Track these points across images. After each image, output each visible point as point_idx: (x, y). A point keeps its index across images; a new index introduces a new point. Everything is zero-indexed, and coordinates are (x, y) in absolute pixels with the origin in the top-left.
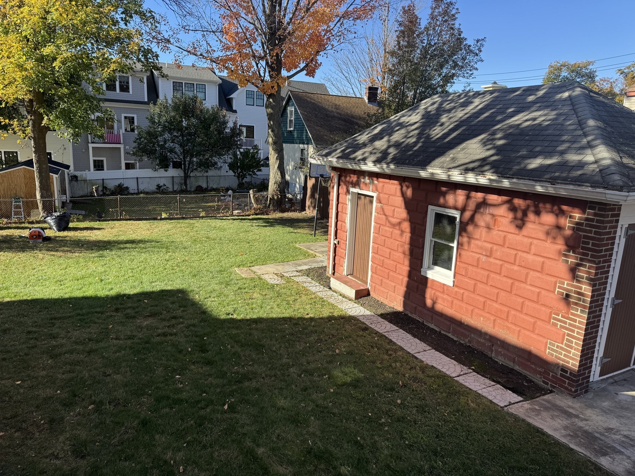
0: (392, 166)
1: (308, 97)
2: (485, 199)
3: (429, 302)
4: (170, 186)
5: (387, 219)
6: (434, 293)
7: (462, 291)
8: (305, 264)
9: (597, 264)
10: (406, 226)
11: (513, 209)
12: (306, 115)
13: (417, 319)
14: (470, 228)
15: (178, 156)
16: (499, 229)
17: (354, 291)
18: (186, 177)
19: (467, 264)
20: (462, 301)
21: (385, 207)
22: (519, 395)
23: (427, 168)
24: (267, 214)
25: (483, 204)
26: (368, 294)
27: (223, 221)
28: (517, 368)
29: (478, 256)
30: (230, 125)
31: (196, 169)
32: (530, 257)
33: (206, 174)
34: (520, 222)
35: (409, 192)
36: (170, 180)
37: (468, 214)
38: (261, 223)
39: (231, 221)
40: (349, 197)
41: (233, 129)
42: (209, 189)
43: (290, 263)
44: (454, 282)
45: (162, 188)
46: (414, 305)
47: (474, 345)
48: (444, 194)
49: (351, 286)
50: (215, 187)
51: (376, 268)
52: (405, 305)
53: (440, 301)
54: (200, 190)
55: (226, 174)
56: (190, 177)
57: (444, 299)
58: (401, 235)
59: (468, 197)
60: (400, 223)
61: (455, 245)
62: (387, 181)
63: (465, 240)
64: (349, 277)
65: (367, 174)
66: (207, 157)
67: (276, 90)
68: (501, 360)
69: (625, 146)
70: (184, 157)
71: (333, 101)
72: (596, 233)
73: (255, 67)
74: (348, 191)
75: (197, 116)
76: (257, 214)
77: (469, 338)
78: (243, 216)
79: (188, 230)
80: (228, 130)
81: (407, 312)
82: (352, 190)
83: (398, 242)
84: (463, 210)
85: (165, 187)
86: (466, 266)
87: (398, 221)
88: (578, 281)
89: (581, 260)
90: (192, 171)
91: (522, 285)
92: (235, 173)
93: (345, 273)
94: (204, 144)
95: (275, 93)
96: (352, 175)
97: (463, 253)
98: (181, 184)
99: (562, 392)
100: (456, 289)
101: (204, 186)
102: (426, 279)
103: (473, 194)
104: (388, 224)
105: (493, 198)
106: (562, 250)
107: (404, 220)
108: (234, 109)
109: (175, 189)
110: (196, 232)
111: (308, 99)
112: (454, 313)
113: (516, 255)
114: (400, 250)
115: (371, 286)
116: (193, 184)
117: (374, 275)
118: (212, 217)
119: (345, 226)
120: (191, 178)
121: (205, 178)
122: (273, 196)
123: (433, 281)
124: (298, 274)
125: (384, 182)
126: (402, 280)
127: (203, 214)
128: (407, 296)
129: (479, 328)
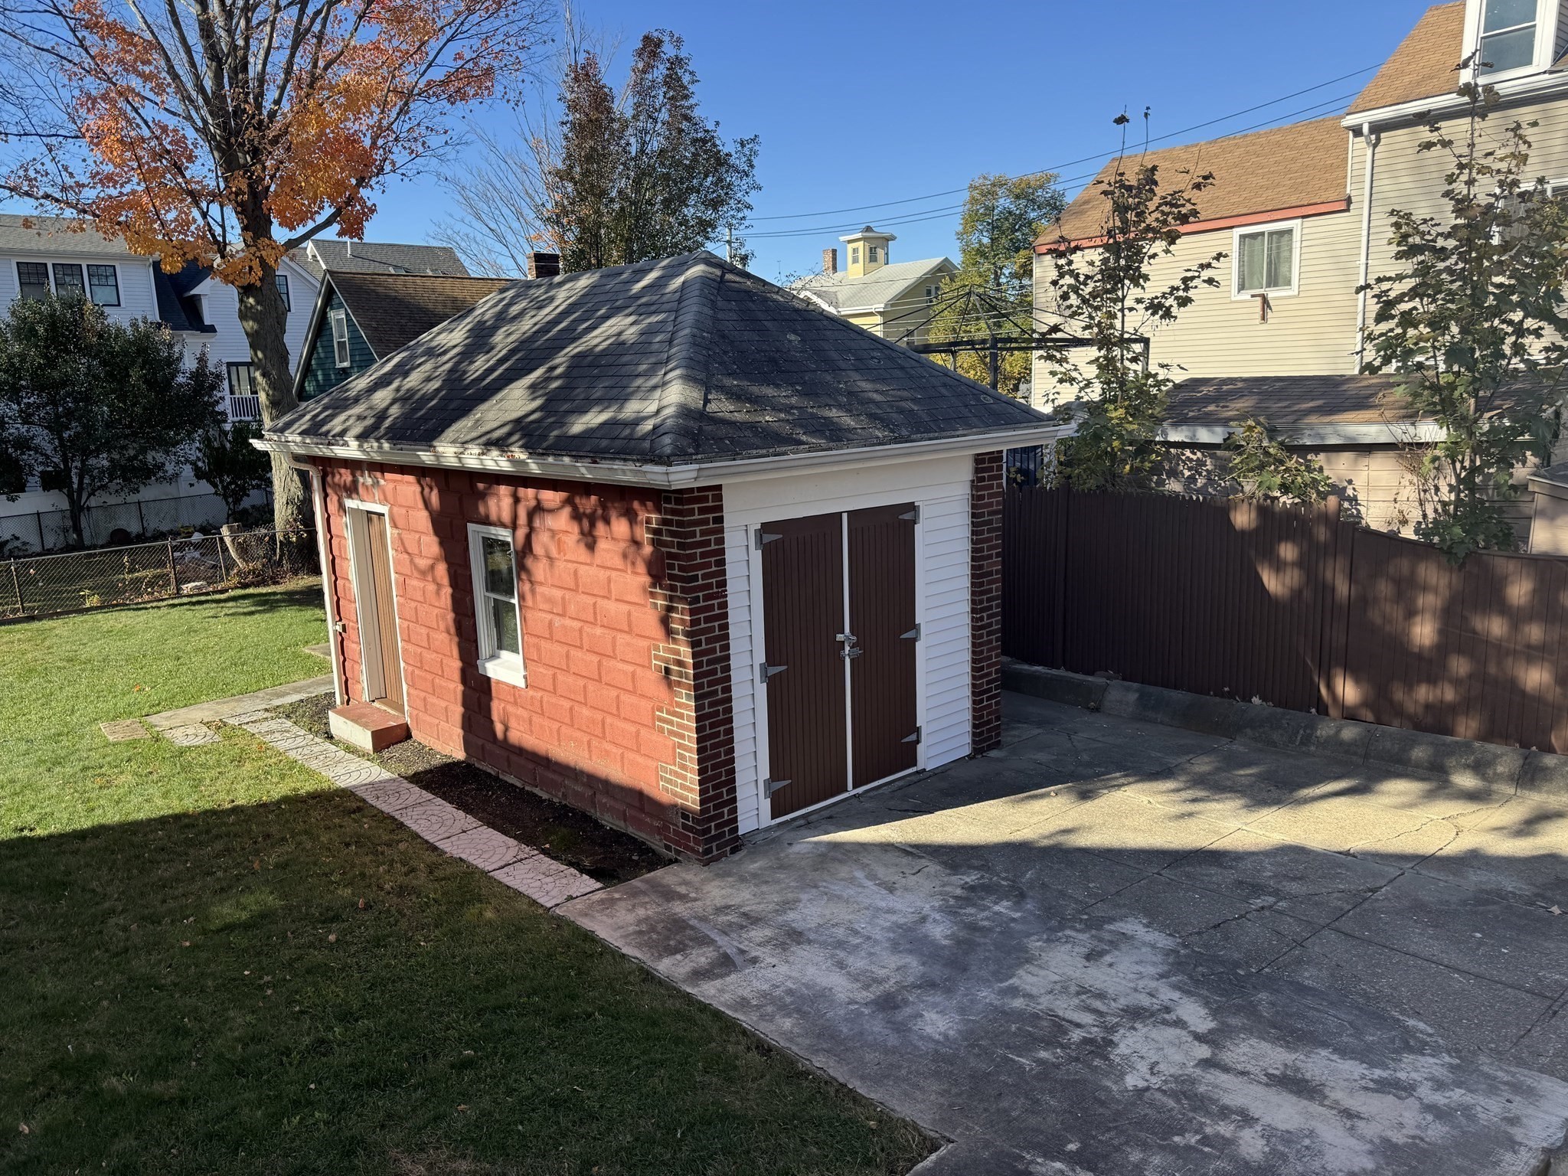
0: (386, 446)
1: (379, 285)
2: (538, 501)
3: (499, 728)
4: (33, 540)
5: (412, 561)
6: (504, 709)
7: (539, 694)
8: (297, 691)
9: (690, 604)
10: (442, 569)
11: (577, 516)
12: (376, 329)
13: (489, 771)
14: (529, 562)
15: (47, 457)
16: (567, 557)
17: (369, 734)
18: (77, 510)
19: (538, 637)
20: (543, 714)
21: (406, 536)
22: (598, 880)
23: (435, 443)
24: (276, 583)
25: (538, 509)
26: (409, 736)
27: (140, 613)
28: (631, 830)
29: (549, 616)
30: (189, 364)
31: (104, 487)
32: (612, 607)
33: (133, 498)
34: (590, 539)
35: (435, 498)
36: (32, 524)
37: (521, 533)
38: (246, 606)
39: (165, 610)
40: (347, 519)
41: (199, 375)
42: (148, 535)
43: (261, 694)
44: (525, 677)
45: (9, 546)
46: (480, 742)
47: (571, 802)
48: (483, 496)
49: (365, 726)
50: (164, 528)
51: (413, 673)
52: (467, 745)
53: (513, 723)
54: (120, 537)
55: (193, 491)
56: (89, 509)
57: (518, 717)
58: (438, 593)
59: (517, 500)
60: (432, 567)
61: (515, 601)
62: (398, 477)
63: (527, 587)
64: (376, 704)
65: (365, 466)
66: (132, 453)
67: (260, 274)
68: (609, 821)
69: (734, 379)
70: (65, 460)
71: (448, 292)
72: (681, 546)
73: (200, 221)
74: (341, 507)
75: (89, 347)
76: (245, 586)
77: (562, 790)
78: (207, 594)
79: (24, 646)
80: (180, 379)
81: (473, 761)
82: (350, 503)
83: (436, 611)
84: (514, 526)
85: (17, 543)
86: (536, 640)
87: (430, 562)
88: (675, 641)
89: (671, 599)
90: (92, 494)
91: (612, 663)
92: (215, 486)
93: (366, 697)
94: (119, 421)
95: (258, 284)
96: (343, 471)
97: (529, 615)
98: (65, 530)
99: (689, 859)
100: (531, 693)
101: (134, 528)
102: (489, 679)
103: (521, 491)
104: (416, 574)
105: (551, 497)
106: (647, 584)
107: (437, 559)
108: (207, 322)
109: (49, 545)
110: (49, 648)
111: (380, 290)
112: (537, 741)
113: (595, 604)
114: (442, 626)
115: (411, 716)
116: (97, 526)
117: (412, 691)
118: (117, 605)
119: (350, 589)
120: (94, 511)
121: (134, 508)
122: (286, 535)
123: (498, 682)
124: (267, 715)
125: (395, 481)
126: (455, 692)
127: (94, 601)
128: (468, 724)
129: (572, 764)
